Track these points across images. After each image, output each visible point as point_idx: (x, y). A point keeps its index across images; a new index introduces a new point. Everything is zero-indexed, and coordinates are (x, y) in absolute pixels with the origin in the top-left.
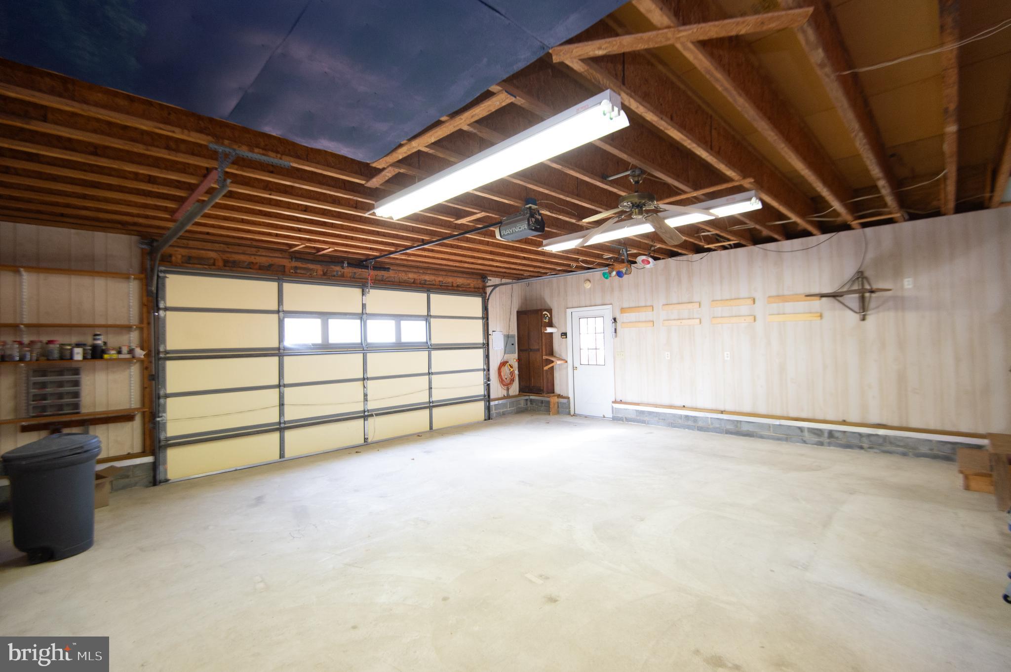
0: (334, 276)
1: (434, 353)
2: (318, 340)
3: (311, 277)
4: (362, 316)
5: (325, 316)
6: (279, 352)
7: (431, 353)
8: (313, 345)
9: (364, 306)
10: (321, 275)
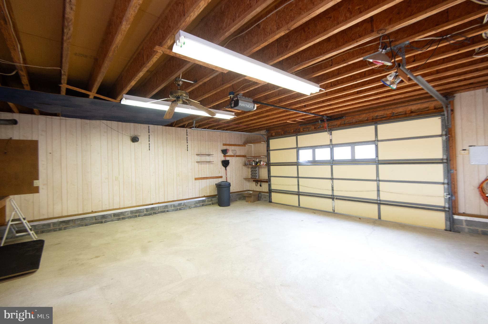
0: (319, 128)
1: (380, 166)
2: (311, 159)
3: (309, 131)
4: (332, 146)
5: (314, 148)
6: (297, 164)
7: (378, 166)
8: (308, 161)
9: (331, 140)
10: (314, 129)
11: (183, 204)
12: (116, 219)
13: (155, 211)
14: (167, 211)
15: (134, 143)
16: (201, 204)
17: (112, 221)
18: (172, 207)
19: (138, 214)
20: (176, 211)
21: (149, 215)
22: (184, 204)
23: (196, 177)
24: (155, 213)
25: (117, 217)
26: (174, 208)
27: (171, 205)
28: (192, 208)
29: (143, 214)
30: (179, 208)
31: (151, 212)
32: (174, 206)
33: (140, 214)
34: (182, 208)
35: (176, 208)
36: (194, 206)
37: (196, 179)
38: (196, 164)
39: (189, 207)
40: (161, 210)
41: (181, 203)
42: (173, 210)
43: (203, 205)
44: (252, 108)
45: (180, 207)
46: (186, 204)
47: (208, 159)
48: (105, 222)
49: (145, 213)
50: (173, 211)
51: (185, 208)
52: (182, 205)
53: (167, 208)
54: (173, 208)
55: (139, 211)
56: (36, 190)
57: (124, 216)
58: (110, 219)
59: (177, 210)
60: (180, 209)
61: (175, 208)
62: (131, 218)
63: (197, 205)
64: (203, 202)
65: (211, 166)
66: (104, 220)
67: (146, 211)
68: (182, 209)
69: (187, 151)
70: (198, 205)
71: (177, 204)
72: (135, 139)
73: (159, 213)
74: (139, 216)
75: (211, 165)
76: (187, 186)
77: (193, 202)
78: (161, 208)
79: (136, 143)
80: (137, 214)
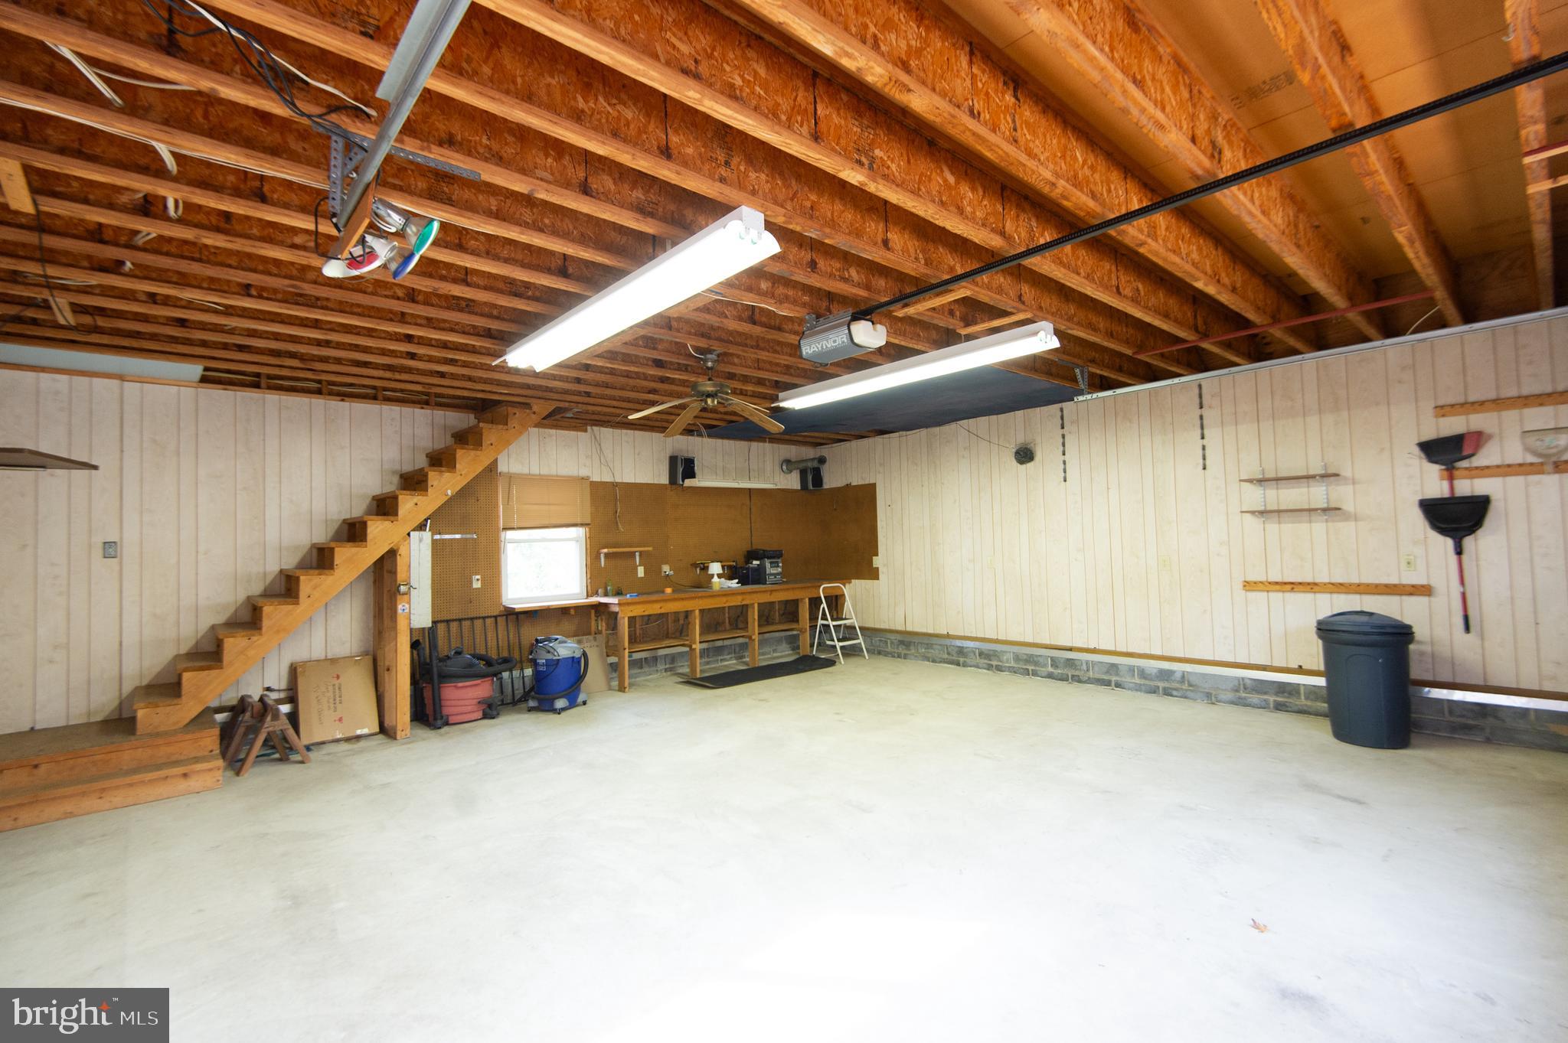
11: (1178, 676)
12: (985, 665)
13: (1077, 673)
14: (1118, 685)
15: (1024, 466)
16: (1271, 699)
17: (977, 667)
18: (1134, 675)
19: (1033, 668)
20: (1149, 695)
21: (1060, 680)
22: (1183, 677)
23: (1248, 579)
24: (1078, 680)
25: (986, 661)
26: (1143, 682)
27: (1131, 669)
28: (1219, 701)
29: (1043, 671)
30: (1161, 685)
31: (1066, 671)
32: (1143, 674)
33: (1037, 668)
34: (1176, 689)
35: (1152, 683)
36: (1230, 696)
37: (1249, 586)
38: (1253, 523)
39: (1208, 695)
40: (1097, 676)
41: (1171, 673)
42: (1138, 688)
43: (1279, 707)
44: (843, 342)
45: (1166, 685)
46: (1193, 680)
47: (1317, 495)
48: (965, 665)
49: (1050, 669)
50: (1140, 691)
51: (1189, 694)
52: (1173, 678)
53: (1117, 674)
54: (1137, 681)
55: (1035, 659)
56: (874, 574)
57: (1000, 664)
58: (974, 662)
59: (1153, 691)
60: (1167, 693)
61: (1147, 682)
62: (1015, 672)
63: (1245, 698)
64: (1283, 692)
65: (1346, 528)
66: (962, 660)
67: (1052, 666)
68: (1175, 693)
69: (1204, 468)
70: (1255, 698)
71: (1155, 671)
72: (1025, 455)
73: (1090, 681)
74: (1035, 674)
75: (1341, 525)
76: (1205, 611)
77: (1226, 678)
78: (1096, 668)
79: (1030, 465)
80: (1030, 668)
